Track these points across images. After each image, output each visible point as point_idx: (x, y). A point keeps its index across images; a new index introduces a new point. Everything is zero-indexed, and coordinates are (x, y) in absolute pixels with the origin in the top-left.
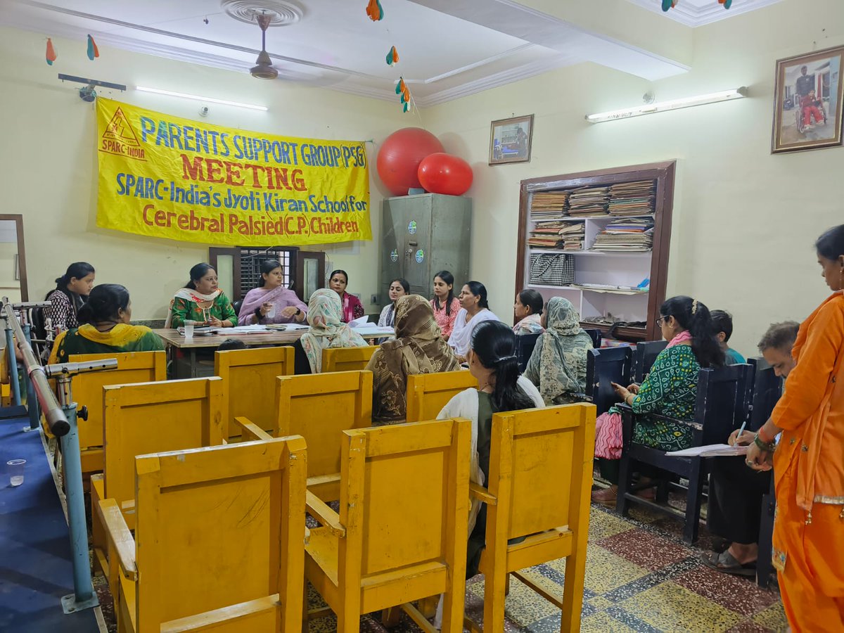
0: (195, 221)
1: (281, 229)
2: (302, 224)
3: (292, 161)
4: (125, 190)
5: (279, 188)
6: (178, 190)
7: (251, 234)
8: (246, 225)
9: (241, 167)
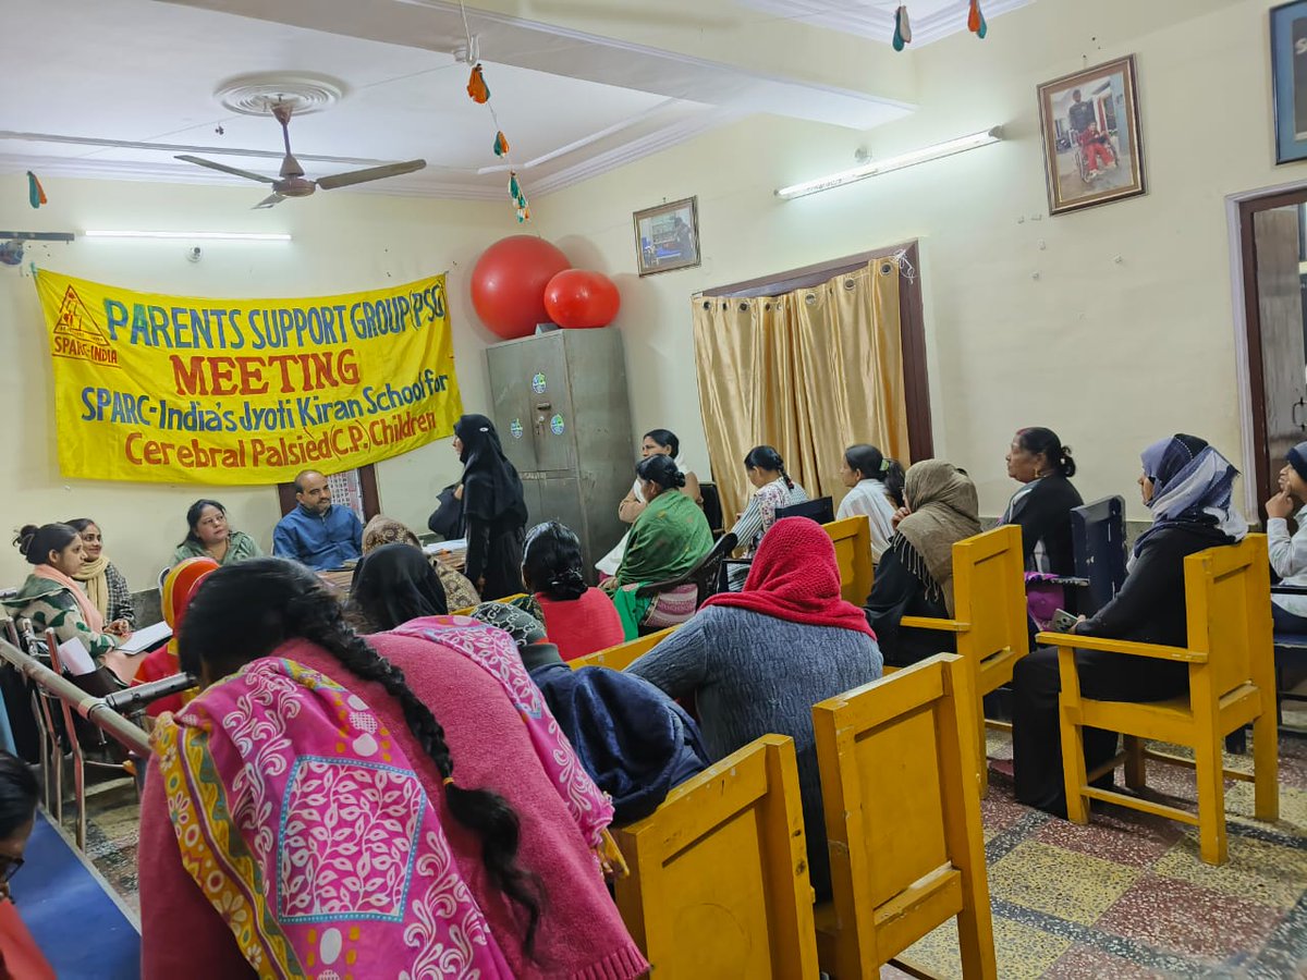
0: (201, 454)
1: (328, 449)
2: (356, 436)
3: (339, 337)
4: (95, 414)
5: (320, 385)
6: (172, 412)
7: (286, 464)
8: (276, 452)
9: (263, 363)
